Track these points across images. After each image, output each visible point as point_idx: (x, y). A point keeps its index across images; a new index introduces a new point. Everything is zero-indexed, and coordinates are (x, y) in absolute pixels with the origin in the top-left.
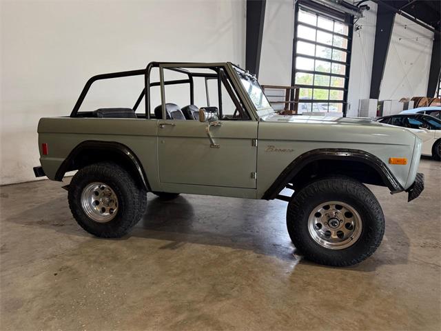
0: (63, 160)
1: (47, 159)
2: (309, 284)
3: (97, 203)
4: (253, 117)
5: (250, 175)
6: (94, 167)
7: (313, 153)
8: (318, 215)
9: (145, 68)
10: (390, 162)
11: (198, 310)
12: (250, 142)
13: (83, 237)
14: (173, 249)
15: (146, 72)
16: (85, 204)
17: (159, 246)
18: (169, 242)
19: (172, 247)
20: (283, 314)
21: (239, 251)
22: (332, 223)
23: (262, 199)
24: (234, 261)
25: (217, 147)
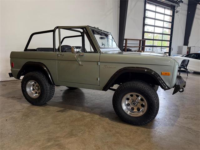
0: (19, 70)
1: (14, 69)
2: (118, 133)
3: (33, 90)
4: (98, 51)
5: (96, 79)
6: (31, 73)
7: (125, 69)
8: (128, 99)
9: (53, 29)
10: (162, 74)
11: (58, 141)
12: (96, 63)
13: (27, 105)
14: (62, 112)
15: (54, 31)
16: (28, 90)
17: (57, 110)
18: (62, 109)
19: (62, 111)
20: (98, 146)
21: (92, 115)
22: (133, 103)
23: (103, 90)
24: (88, 119)
25: (82, 65)
